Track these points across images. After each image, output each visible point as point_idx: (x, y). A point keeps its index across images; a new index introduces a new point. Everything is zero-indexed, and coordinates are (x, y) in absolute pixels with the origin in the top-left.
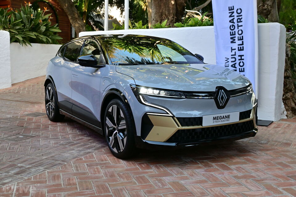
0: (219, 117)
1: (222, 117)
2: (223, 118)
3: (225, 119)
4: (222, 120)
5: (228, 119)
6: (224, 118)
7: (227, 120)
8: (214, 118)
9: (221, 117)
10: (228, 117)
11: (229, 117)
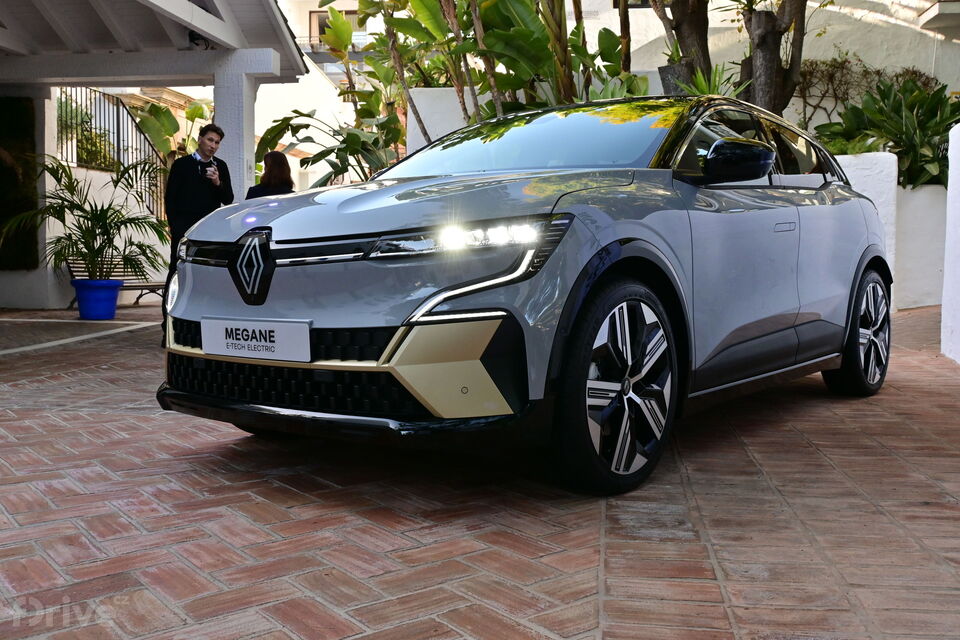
0: (240, 332)
1: (250, 334)
2: (252, 338)
3: (259, 343)
4: (249, 342)
5: (268, 344)
6: (256, 338)
7: (268, 349)
8: (229, 333)
9: (245, 333)
10: (268, 336)
11: (270, 337)
